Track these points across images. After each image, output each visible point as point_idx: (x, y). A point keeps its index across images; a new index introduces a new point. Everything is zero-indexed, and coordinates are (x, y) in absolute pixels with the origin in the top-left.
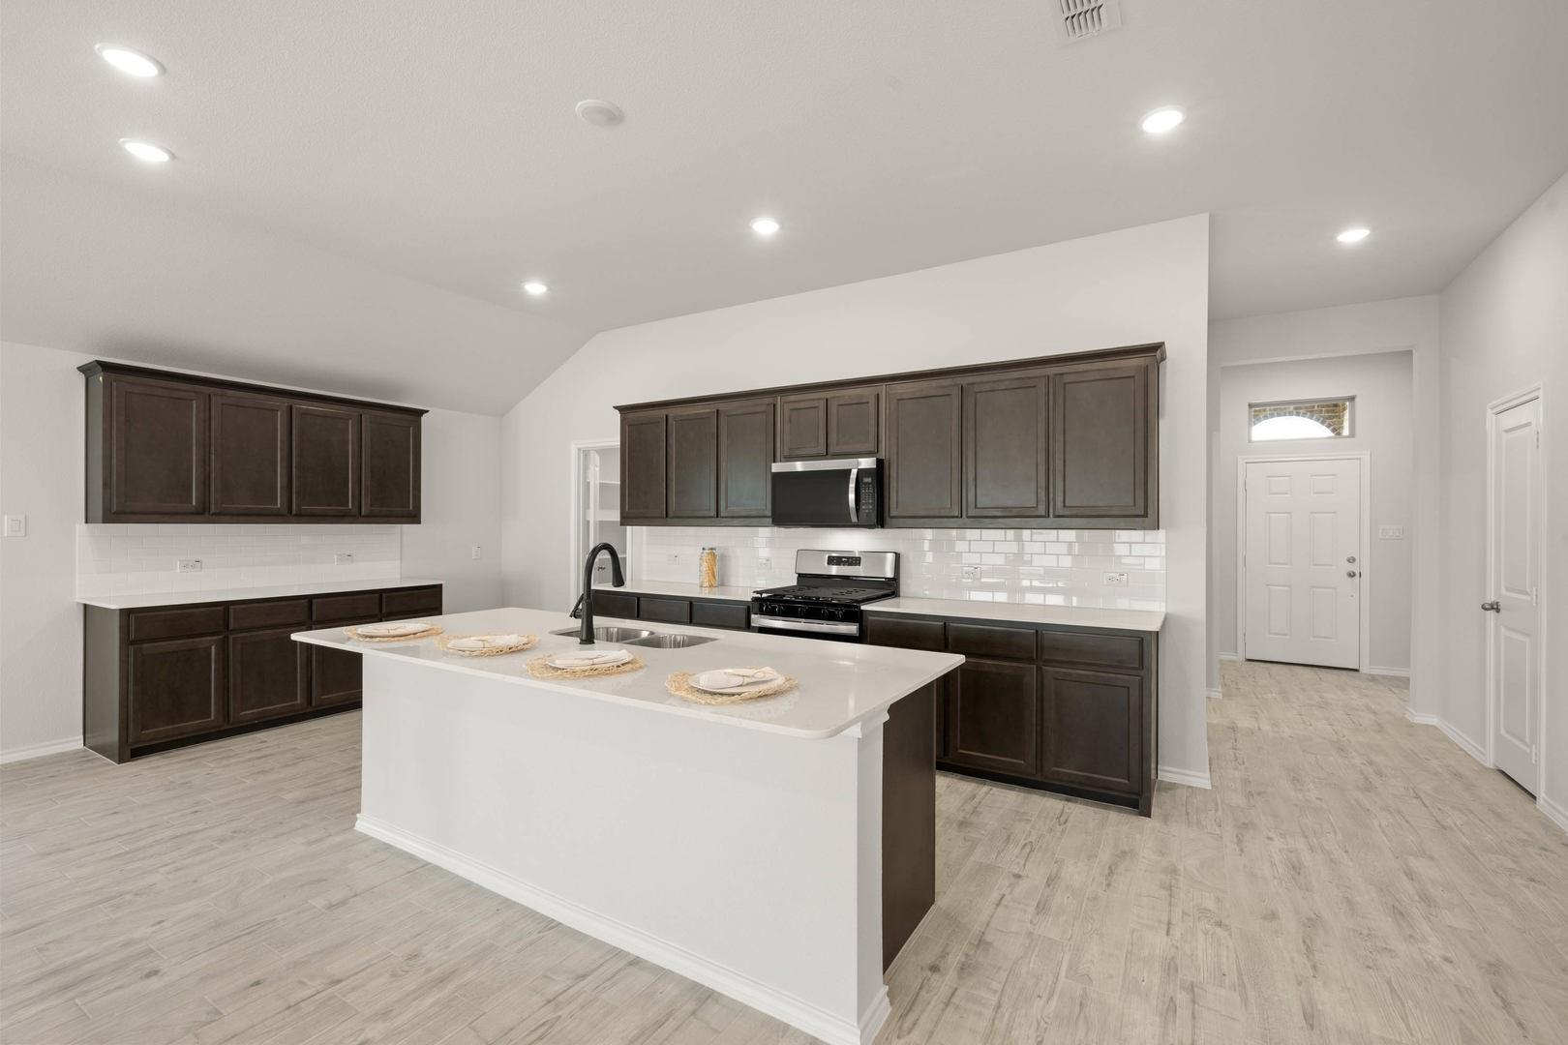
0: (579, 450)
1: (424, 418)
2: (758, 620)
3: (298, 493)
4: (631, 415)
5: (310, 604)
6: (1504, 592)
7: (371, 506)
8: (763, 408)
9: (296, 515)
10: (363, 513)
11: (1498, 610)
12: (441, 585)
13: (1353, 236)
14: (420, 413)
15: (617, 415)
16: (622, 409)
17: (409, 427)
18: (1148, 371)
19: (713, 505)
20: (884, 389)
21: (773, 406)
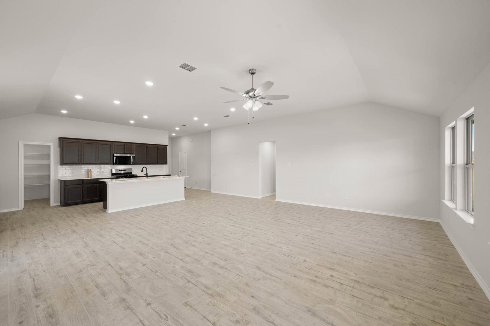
0: (23, 144)
8: (110, 144)
18: (167, 148)
19: (96, 161)
20: (134, 144)
21: (112, 144)
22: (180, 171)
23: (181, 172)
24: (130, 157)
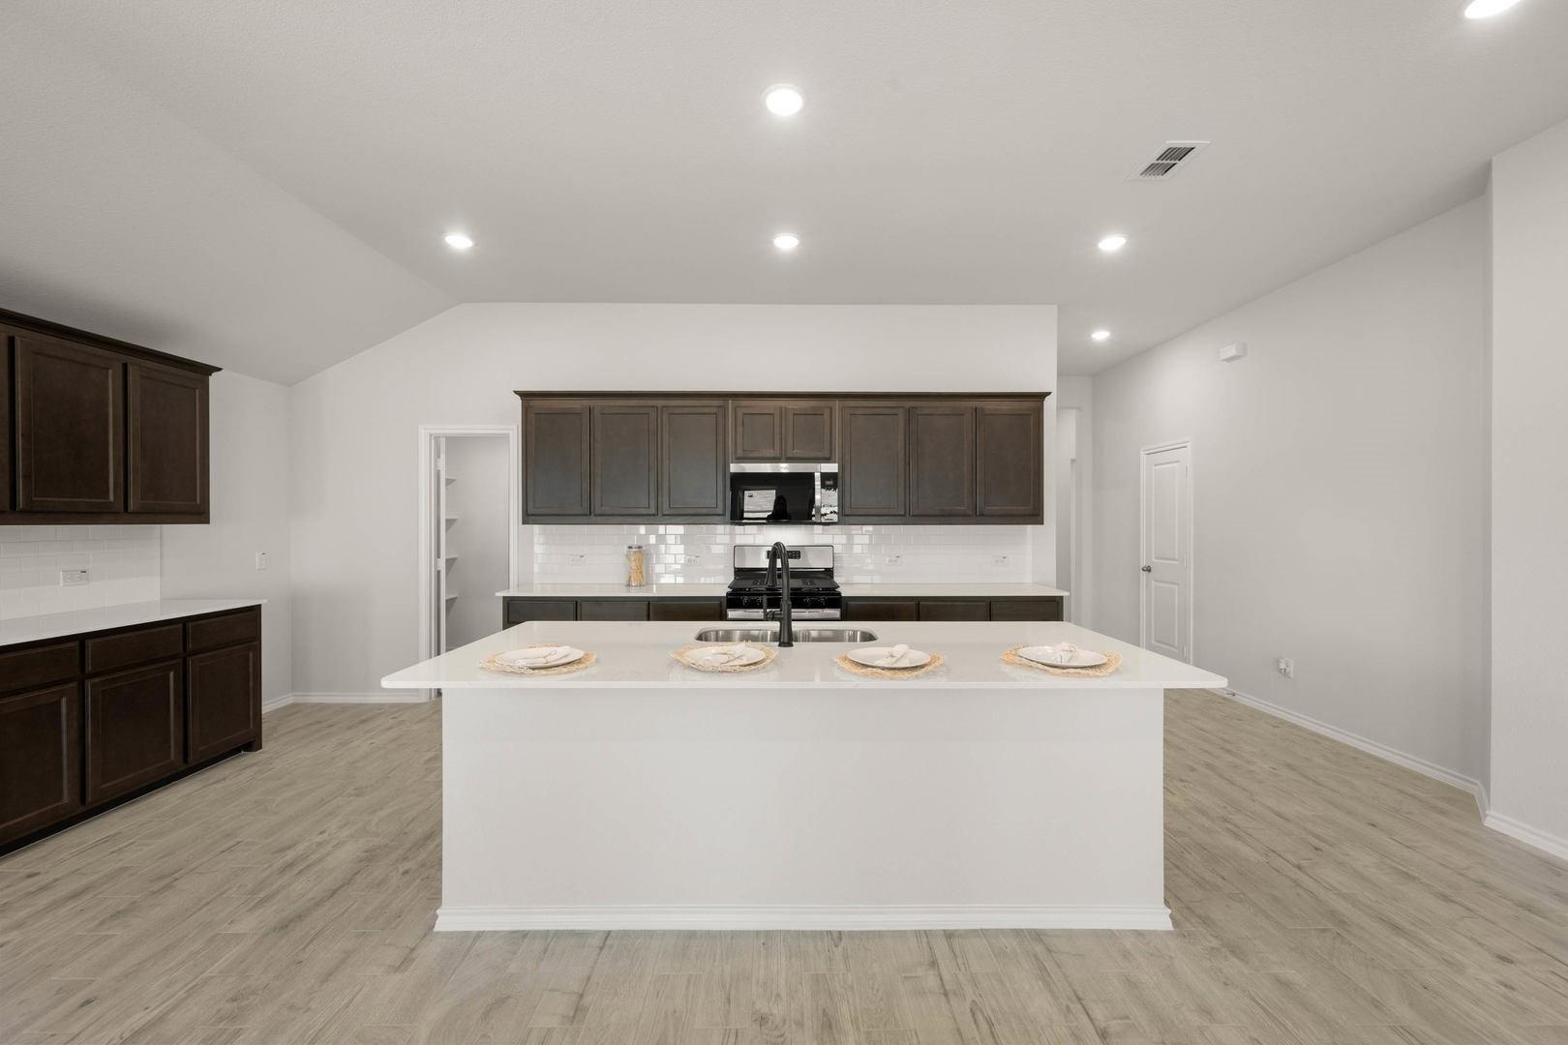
0: (431, 435)
1: (214, 379)
2: (731, 613)
3: (26, 477)
4: (537, 403)
5: (82, 647)
6: (1154, 560)
7: (142, 499)
8: (715, 410)
9: (22, 512)
10: (131, 507)
11: (1149, 571)
12: (260, 606)
13: (1101, 336)
14: (210, 370)
15: (518, 400)
16: (525, 396)
17: (195, 390)
18: (1040, 411)
19: (653, 503)
20: (837, 404)
21: (724, 408)
22: (1144, 563)
23: (1148, 569)
24: (811, 476)
